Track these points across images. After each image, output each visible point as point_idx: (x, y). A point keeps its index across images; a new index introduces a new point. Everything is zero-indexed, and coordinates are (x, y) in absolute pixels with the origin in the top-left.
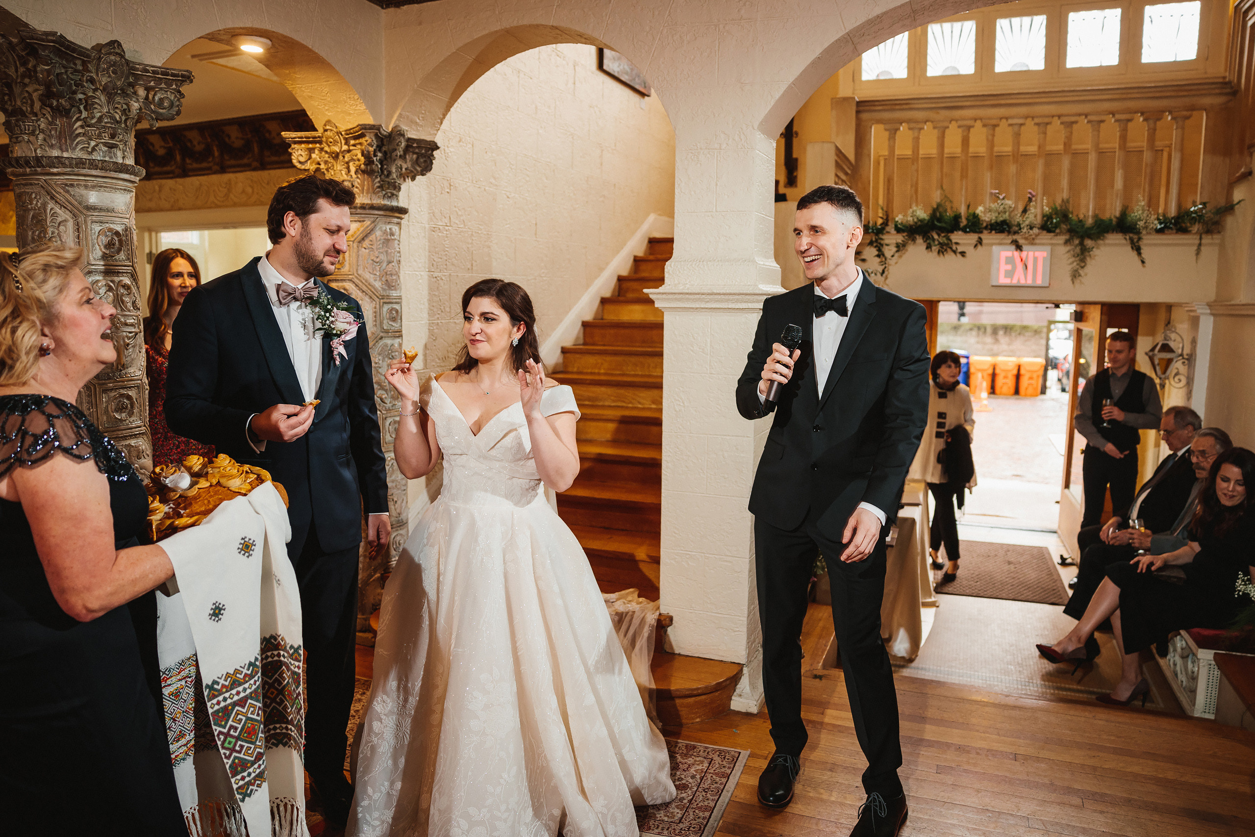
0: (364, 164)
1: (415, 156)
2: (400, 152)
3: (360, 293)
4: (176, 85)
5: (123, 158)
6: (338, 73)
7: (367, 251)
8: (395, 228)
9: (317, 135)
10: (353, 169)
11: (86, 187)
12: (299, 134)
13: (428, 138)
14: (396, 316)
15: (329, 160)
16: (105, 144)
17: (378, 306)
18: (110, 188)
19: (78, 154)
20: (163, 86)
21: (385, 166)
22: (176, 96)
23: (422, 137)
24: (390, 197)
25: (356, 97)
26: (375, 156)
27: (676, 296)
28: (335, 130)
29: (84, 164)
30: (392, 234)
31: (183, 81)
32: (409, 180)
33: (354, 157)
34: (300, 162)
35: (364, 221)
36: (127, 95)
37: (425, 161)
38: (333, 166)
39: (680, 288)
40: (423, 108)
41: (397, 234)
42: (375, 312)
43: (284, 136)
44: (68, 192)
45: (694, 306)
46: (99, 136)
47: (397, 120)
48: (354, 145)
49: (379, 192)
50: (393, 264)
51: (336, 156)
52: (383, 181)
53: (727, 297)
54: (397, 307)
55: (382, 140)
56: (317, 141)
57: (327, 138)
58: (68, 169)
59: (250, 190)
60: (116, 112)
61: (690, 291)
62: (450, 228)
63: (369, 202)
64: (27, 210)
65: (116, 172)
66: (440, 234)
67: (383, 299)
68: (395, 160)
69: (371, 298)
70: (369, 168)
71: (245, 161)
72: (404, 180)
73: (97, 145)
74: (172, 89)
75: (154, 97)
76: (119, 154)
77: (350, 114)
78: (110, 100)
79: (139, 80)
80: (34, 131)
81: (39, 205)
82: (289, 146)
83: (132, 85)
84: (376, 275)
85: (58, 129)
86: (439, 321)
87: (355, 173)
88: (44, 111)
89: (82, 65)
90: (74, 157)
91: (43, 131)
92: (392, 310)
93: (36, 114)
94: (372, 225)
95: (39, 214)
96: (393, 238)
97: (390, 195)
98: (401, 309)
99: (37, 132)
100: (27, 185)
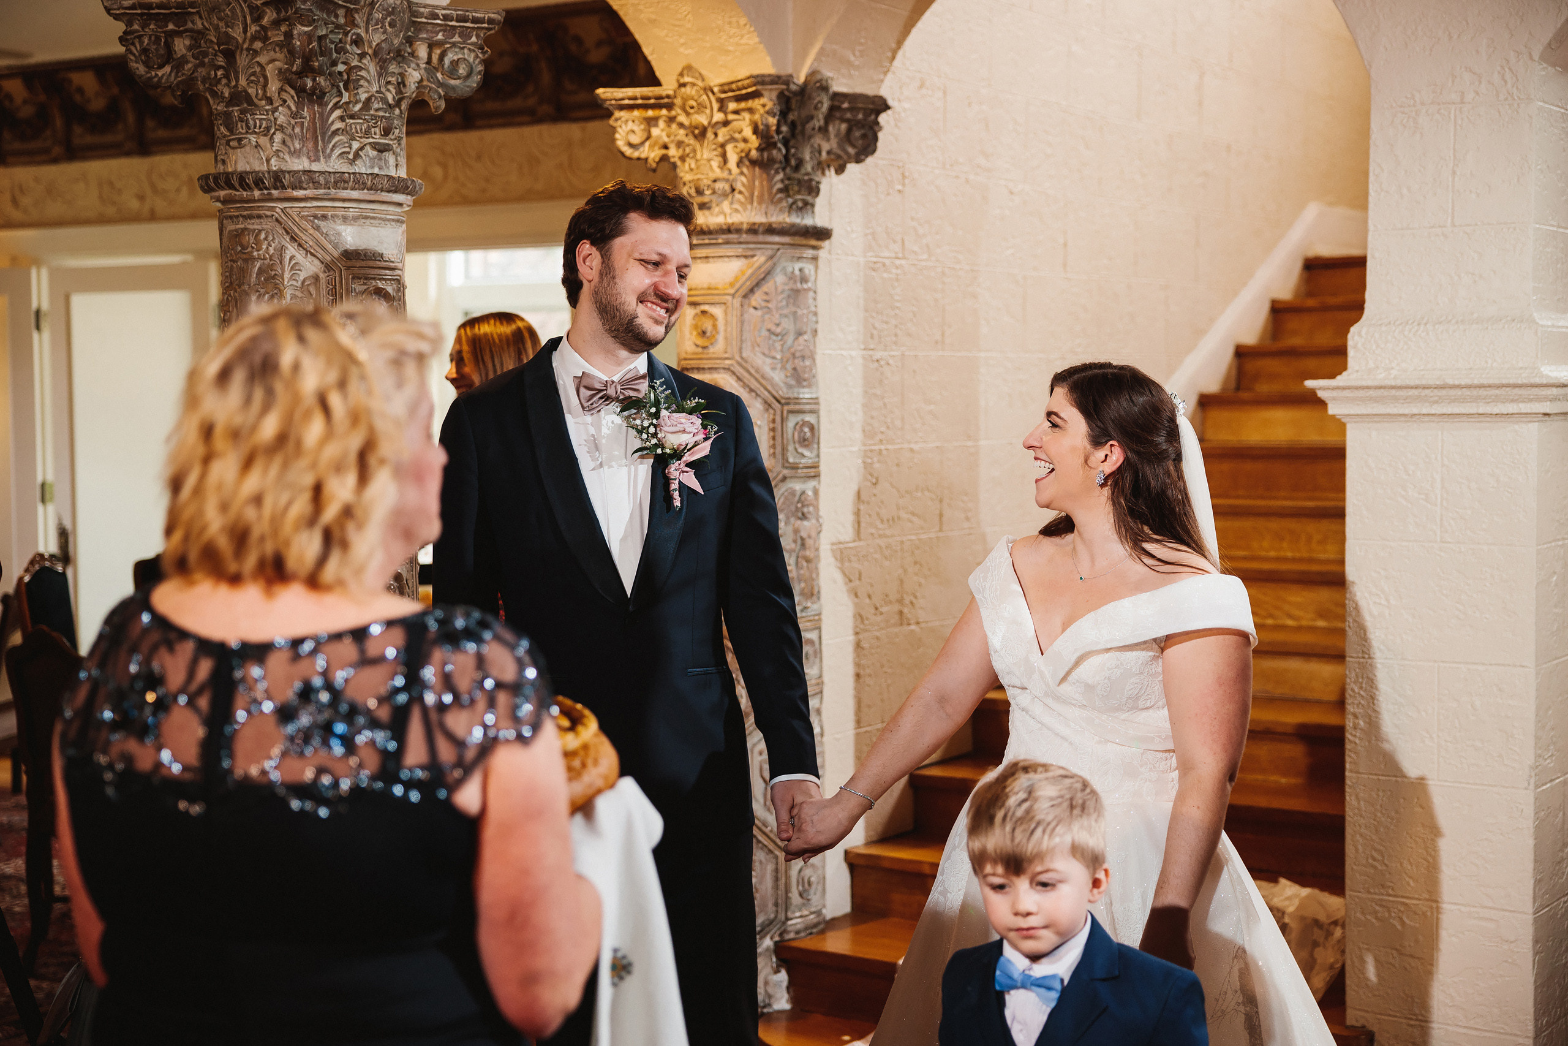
0: (758, 149)
1: (844, 127)
2: (818, 121)
4: (478, 37)
5: (397, 165)
7: (759, 313)
8: (809, 268)
9: (664, 94)
10: (733, 158)
11: (345, 219)
12: (630, 91)
13: (869, 90)
14: (811, 436)
15: (686, 140)
16: (375, 146)
17: (778, 419)
18: (380, 219)
19: (336, 164)
20: (457, 39)
21: (793, 151)
22: (477, 56)
23: (859, 90)
24: (800, 209)
25: (743, 21)
26: (777, 132)
27: (1371, 393)
28: (700, 83)
29: (345, 182)
30: (804, 279)
32: (833, 174)
33: (737, 136)
34: (631, 145)
35: (753, 256)
36: (404, 57)
37: (864, 136)
38: (694, 151)
39: (1380, 378)
40: (863, 34)
41: (812, 278)
42: (773, 430)
43: (603, 96)
44: (318, 228)
45: (1406, 411)
46: (367, 133)
47: (815, 60)
48: (736, 112)
49: (780, 200)
50: (806, 337)
51: (700, 133)
52: (789, 179)
53: (1475, 392)
54: (808, 418)
55: (790, 100)
56: (664, 103)
57: (684, 100)
58: (322, 191)
59: (437, 172)
60: (388, 90)
61: (1399, 383)
62: (903, 262)
63: (763, 219)
65: (389, 191)
66: (885, 275)
67: (788, 404)
68: (810, 137)
69: (767, 401)
70: (765, 155)
72: (823, 173)
73: (362, 149)
74: (472, 44)
75: (442, 60)
76: (392, 161)
77: (727, 52)
78: (383, 71)
79: (420, 31)
80: (268, 129)
81: (271, 250)
82: (609, 114)
83: (410, 41)
84: (774, 358)
85: (306, 125)
86: (882, 447)
87: (738, 166)
88: (285, 96)
89: (346, 17)
90: (331, 170)
91: (281, 128)
92: (803, 425)
93: (270, 101)
94: (770, 263)
95: (271, 267)
96: (805, 286)
97: (800, 204)
98: (818, 422)
99: (272, 131)
100: (250, 217)
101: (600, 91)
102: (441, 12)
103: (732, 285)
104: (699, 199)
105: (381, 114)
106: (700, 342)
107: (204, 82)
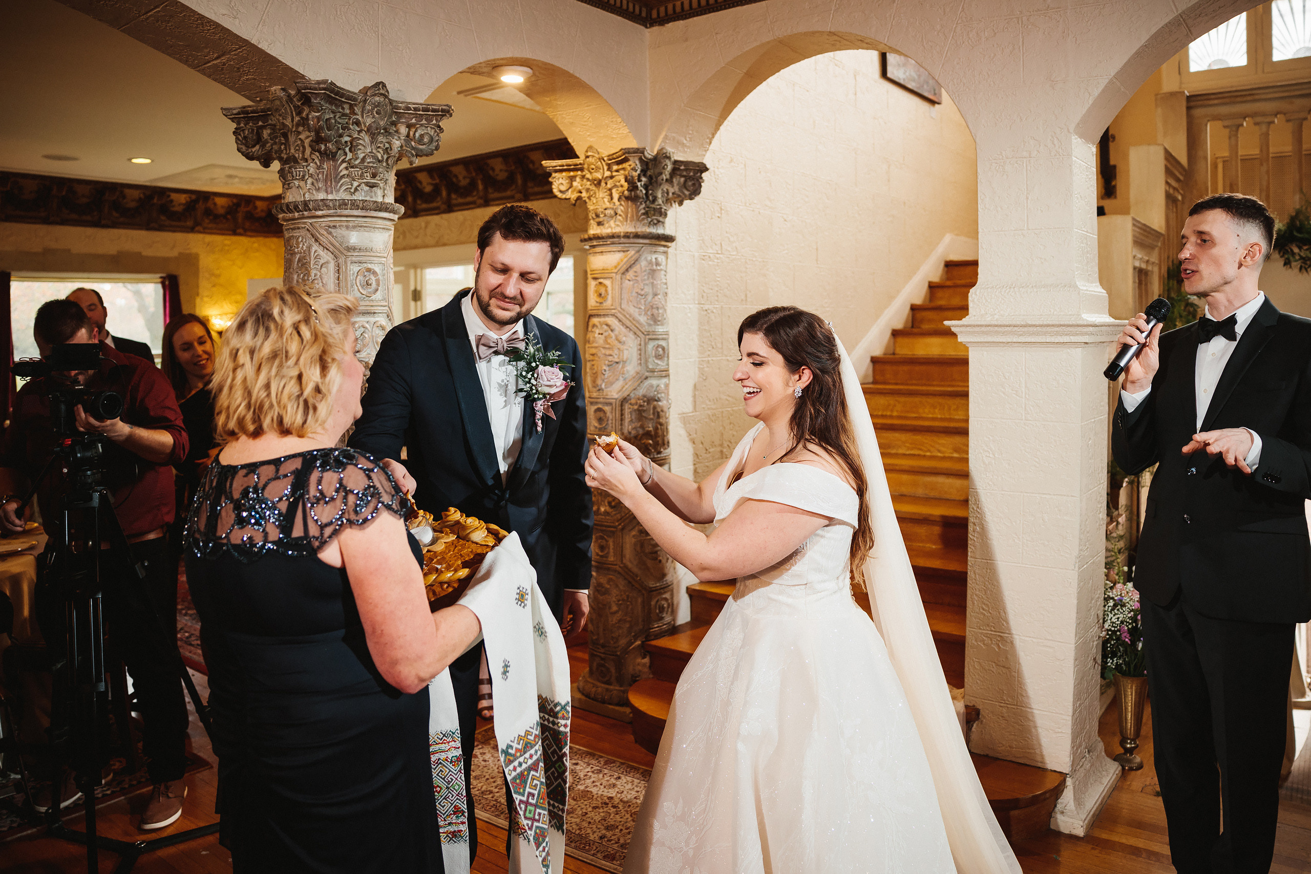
0: (627, 190)
1: (682, 180)
2: (666, 175)
3: (623, 329)
4: (437, 120)
5: (384, 196)
6: (600, 96)
7: (631, 283)
8: (661, 258)
9: (578, 162)
10: (616, 196)
11: (347, 227)
12: (561, 162)
13: (696, 160)
14: (663, 353)
15: (591, 187)
16: (367, 184)
17: (643, 343)
18: (372, 228)
19: (342, 195)
20: (424, 122)
21: (650, 192)
22: (436, 131)
23: (690, 159)
24: (656, 225)
25: (619, 120)
26: (640, 180)
27: (982, 329)
29: (346, 205)
30: (657, 264)
31: (443, 116)
32: (675, 206)
33: (618, 184)
34: (561, 191)
35: (628, 251)
36: (390, 134)
37: (694, 184)
38: (595, 193)
39: (988, 320)
40: (691, 128)
41: (664, 263)
42: (640, 350)
43: (545, 165)
44: (330, 233)
45: (1004, 340)
46: (362, 176)
47: (662, 141)
48: (617, 171)
49: (643, 219)
50: (659, 297)
51: (598, 183)
52: (648, 207)
53: (1044, 329)
54: (663, 343)
55: (647, 164)
56: (579, 168)
57: (589, 165)
58: (332, 211)
60: (378, 152)
62: (721, 256)
63: (633, 230)
64: (294, 254)
65: (376, 211)
66: (710, 263)
67: (648, 335)
68: (661, 185)
69: (635, 334)
70: (633, 193)
71: (509, 193)
72: (671, 205)
73: (359, 186)
74: (432, 125)
75: (414, 134)
76: (379, 192)
78: (373, 140)
79: (401, 118)
80: (304, 176)
81: (305, 248)
82: (550, 175)
83: (394, 124)
84: (640, 308)
85: (325, 173)
86: (710, 359)
87: (619, 200)
88: (314, 157)
89: (350, 109)
90: (337, 198)
91: (311, 176)
92: (658, 347)
93: (306, 161)
94: (637, 255)
95: (304, 257)
96: (659, 268)
97: (655, 222)
98: (668, 345)
99: (307, 177)
100: (293, 229)
101: (543, 162)
102: (412, 106)
103: (616, 267)
104: (598, 220)
105: (371, 165)
106: (599, 300)
107: (275, 153)
